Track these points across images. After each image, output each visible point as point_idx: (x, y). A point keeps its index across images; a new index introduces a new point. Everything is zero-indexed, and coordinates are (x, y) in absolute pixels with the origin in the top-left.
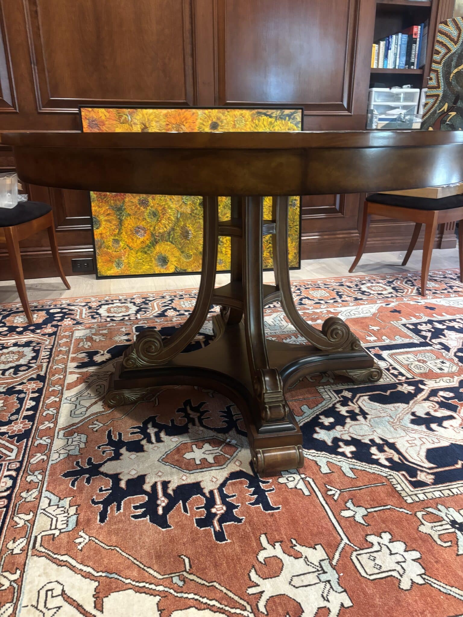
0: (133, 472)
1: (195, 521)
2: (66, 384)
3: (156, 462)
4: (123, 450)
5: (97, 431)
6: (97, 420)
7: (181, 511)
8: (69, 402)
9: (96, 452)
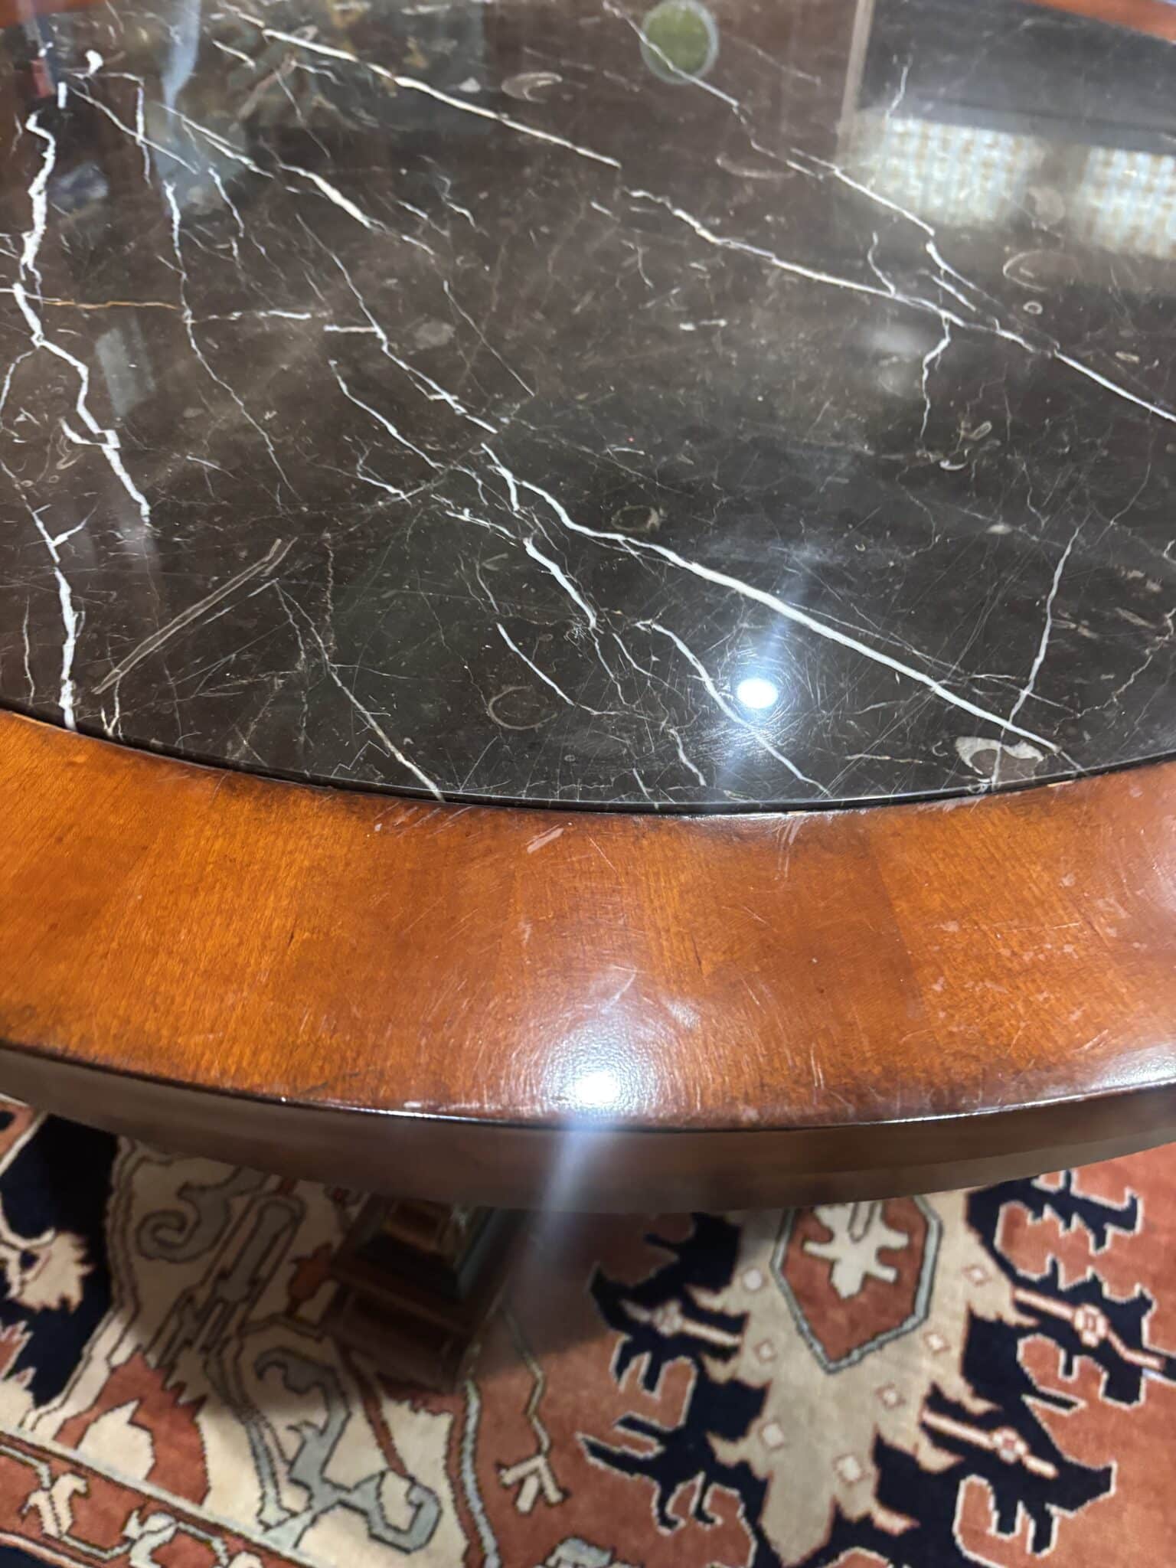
0: (851, 1469)
1: (1110, 1401)
2: (148, 1489)
3: (834, 1382)
4: (727, 1452)
5: (565, 1493)
6: (500, 1466)
7: (1061, 1418)
8: (296, 1525)
9: (689, 1545)
